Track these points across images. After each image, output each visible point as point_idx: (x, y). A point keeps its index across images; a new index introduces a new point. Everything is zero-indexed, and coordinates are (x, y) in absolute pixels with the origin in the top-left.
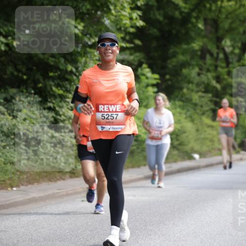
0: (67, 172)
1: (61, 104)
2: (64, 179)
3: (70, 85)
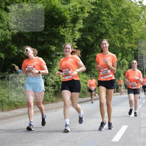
0: (50, 101)
1: (47, 76)
2: (49, 104)
3: (51, 69)
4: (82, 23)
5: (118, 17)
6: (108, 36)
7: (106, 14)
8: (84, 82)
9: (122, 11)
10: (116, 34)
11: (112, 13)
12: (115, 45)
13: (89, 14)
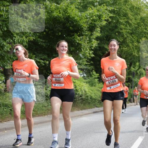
4: (99, 32)
5: (136, 26)
6: (125, 45)
7: (124, 23)
8: (100, 91)
9: (141, 20)
10: (134, 43)
11: (130, 22)
12: (132, 54)
13: (107, 22)
